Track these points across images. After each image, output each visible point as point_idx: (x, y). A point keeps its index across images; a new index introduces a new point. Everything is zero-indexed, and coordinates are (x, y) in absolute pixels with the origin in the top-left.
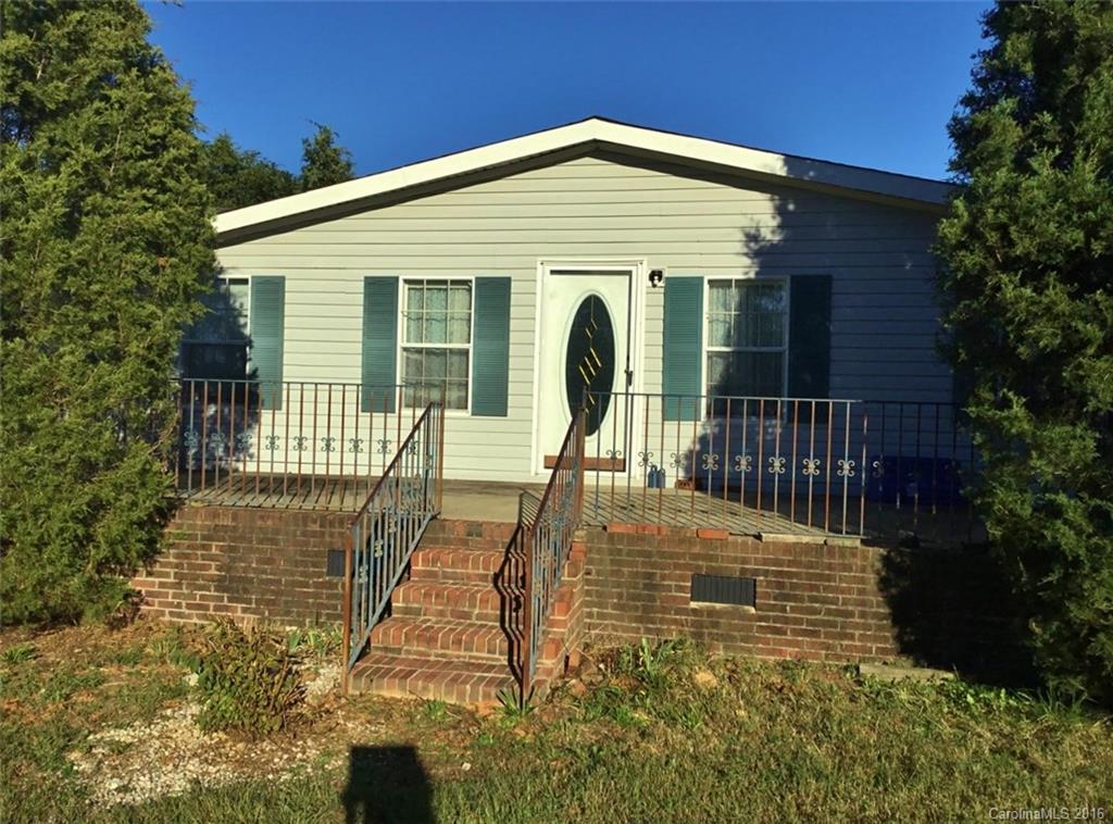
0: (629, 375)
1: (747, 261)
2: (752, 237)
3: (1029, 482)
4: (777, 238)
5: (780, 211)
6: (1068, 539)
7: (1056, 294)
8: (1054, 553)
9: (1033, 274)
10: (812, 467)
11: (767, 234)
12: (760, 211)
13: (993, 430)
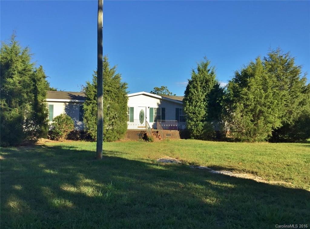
0: (146, 118)
1: (158, 106)
2: (158, 104)
3: (191, 125)
4: (160, 104)
5: (160, 101)
6: (193, 129)
7: (192, 114)
8: (192, 129)
9: (191, 113)
10: (165, 125)
11: (159, 103)
12: (158, 101)
13: (188, 122)
